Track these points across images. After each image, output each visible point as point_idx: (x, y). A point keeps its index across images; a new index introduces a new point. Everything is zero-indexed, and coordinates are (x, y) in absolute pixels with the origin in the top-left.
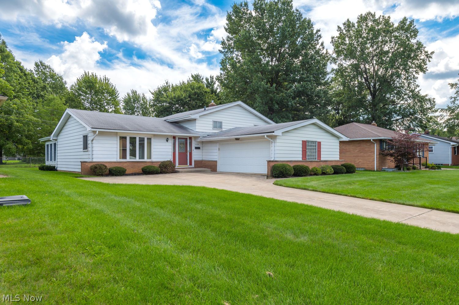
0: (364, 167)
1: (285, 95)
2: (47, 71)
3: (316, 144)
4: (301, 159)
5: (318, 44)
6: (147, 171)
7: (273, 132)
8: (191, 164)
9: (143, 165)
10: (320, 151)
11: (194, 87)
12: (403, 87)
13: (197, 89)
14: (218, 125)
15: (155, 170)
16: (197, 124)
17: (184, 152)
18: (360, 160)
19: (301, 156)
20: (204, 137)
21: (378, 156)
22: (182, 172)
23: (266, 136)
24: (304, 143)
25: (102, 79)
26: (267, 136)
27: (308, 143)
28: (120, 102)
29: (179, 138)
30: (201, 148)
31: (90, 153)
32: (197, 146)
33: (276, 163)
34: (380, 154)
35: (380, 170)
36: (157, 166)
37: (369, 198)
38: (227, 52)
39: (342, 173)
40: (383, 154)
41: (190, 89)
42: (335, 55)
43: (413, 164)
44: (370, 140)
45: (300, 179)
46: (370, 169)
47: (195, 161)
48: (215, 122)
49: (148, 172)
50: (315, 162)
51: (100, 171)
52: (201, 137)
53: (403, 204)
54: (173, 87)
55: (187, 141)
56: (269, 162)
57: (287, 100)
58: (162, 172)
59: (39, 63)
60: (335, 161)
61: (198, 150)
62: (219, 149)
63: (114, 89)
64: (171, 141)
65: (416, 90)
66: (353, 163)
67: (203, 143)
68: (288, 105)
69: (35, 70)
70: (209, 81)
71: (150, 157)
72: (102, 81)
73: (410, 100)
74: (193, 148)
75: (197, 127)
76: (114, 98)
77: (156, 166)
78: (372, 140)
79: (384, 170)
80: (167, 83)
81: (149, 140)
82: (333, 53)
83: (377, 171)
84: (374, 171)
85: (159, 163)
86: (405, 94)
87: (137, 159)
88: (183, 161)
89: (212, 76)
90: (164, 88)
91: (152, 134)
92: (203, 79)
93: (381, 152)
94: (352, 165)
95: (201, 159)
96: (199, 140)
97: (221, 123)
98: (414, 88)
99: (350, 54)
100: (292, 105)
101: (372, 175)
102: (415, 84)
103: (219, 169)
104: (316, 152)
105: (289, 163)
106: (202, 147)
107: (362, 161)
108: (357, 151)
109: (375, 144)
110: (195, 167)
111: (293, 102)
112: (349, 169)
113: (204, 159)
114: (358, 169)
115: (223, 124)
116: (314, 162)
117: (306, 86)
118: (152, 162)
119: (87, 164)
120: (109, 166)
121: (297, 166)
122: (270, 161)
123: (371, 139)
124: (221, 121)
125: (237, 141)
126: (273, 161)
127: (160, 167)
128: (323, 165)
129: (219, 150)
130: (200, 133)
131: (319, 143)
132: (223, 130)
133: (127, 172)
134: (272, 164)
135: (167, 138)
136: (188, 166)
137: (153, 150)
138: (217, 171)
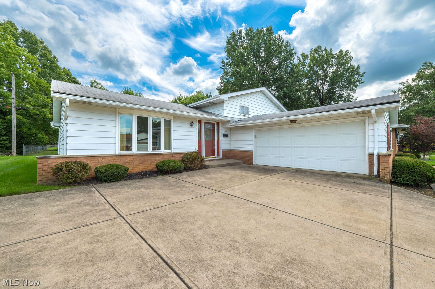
2: (99, 87)
4: (387, 150)
6: (165, 169)
8: (218, 155)
9: (158, 160)
14: (244, 110)
15: (176, 166)
16: (225, 108)
17: (211, 140)
19: (387, 145)
20: (235, 122)
22: (212, 167)
23: (374, 111)
24: (388, 127)
25: (137, 93)
29: (206, 123)
30: (229, 136)
32: (225, 133)
36: (178, 159)
47: (223, 151)
48: (242, 107)
49: (166, 171)
52: (231, 122)
54: (185, 97)
55: (214, 127)
58: (186, 169)
59: (94, 81)
61: (225, 138)
62: (255, 136)
64: (196, 126)
67: (230, 129)
71: (168, 146)
72: (136, 94)
74: (221, 135)
75: (225, 111)
77: (177, 159)
80: (181, 95)
81: (168, 123)
85: (182, 155)
87: (150, 151)
88: (210, 151)
90: (179, 98)
91: (172, 115)
95: (229, 148)
96: (229, 126)
97: (247, 109)
103: (257, 160)
106: (230, 134)
110: (224, 158)
113: (232, 148)
115: (249, 110)
118: (172, 154)
124: (247, 106)
127: (183, 161)
129: (255, 138)
132: (250, 116)
135: (192, 122)
136: (216, 157)
137: (173, 137)
138: (252, 164)
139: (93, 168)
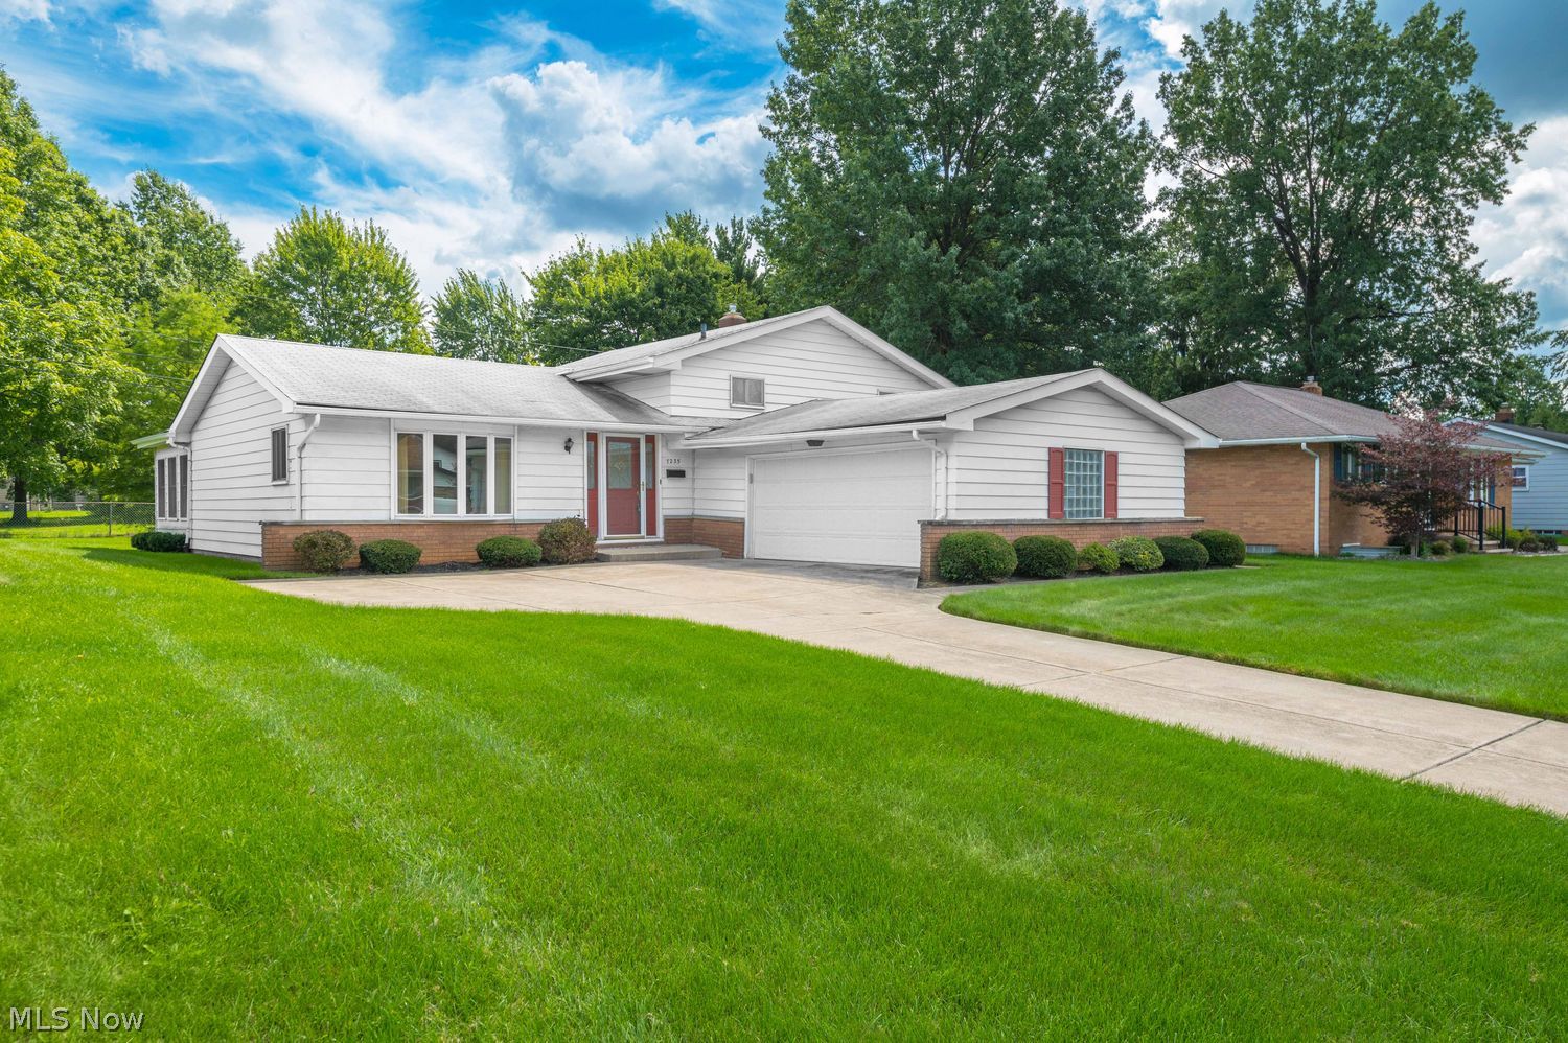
0: (1275, 542)
1: (990, 285)
2: (174, 206)
3: (1099, 459)
4: (1043, 516)
5: (1111, 102)
6: (496, 556)
7: (943, 418)
8: (652, 531)
9: (481, 536)
10: (1116, 486)
11: (674, 258)
12: (1418, 253)
13: (684, 263)
14: (747, 392)
15: (522, 552)
16: (673, 390)
17: (630, 487)
18: (1261, 518)
19: (1044, 503)
20: (698, 435)
21: (1326, 504)
22: (618, 560)
23: (915, 434)
24: (1057, 457)
26: (920, 432)
27: (1071, 457)
28: (422, 312)
29: (609, 439)
30: (689, 474)
31: (295, 490)
32: (674, 467)
33: (953, 530)
34: (1333, 495)
35: (1333, 553)
36: (529, 538)
37: (1294, 670)
38: (788, 133)
39: (1195, 566)
40: (1344, 497)
41: (658, 265)
42: (1170, 143)
43: (1456, 532)
44: (1299, 445)
45: (1039, 587)
46: (1299, 551)
47: (668, 521)
48: (738, 382)
49: (502, 560)
50: (1097, 528)
51: (327, 555)
52: (686, 435)
53: (1428, 695)
54: (601, 257)
55: (638, 448)
56: (927, 525)
57: (1000, 302)
58: (547, 561)
59: (149, 180)
60: (1170, 522)
61: (676, 483)
62: (751, 477)
63: (403, 266)
64: (581, 451)
65: (1467, 265)
66: (1232, 530)
67: (694, 454)
68: (1003, 318)
69: (134, 202)
70: (729, 235)
71: (505, 504)
72: (360, 239)
73: (1444, 300)
74: (661, 473)
75: (674, 400)
76: (401, 298)
77: (527, 537)
78: (1304, 446)
79: (1349, 555)
80: (582, 247)
81: (504, 444)
82: (1167, 133)
83: (1323, 556)
84: (1311, 556)
85: (541, 528)
86: (1426, 280)
87: (461, 514)
88: (624, 521)
89: (737, 220)
90: (573, 262)
91: (514, 426)
92: (705, 230)
93: (1339, 490)
94: (1231, 537)
95: (687, 513)
96: (682, 444)
97: (759, 385)
98: (1457, 258)
99: (1228, 136)
100: (1017, 320)
101: (1303, 573)
102: (1463, 241)
103: (755, 546)
104: (1099, 489)
105: (999, 532)
106: (694, 469)
107: (1266, 520)
108: (1248, 484)
109: (1317, 462)
110: (667, 542)
111: (1020, 310)
112: (1221, 553)
113: (697, 512)
114: (1254, 550)
115: (767, 389)
116: (1091, 528)
117: (1068, 251)
118: (514, 524)
119: (282, 531)
120: (359, 539)
121: (1031, 540)
122: (931, 523)
123: (1303, 441)
124: (760, 377)
125: (815, 451)
126: (940, 524)
127: (541, 542)
128: (1126, 536)
129: (751, 481)
130: (685, 422)
131: (1112, 457)
132: (768, 408)
133: (424, 559)
134: (941, 533)
135: (569, 440)
136: (643, 538)
137: (517, 481)
138: (743, 557)
139: (358, 544)
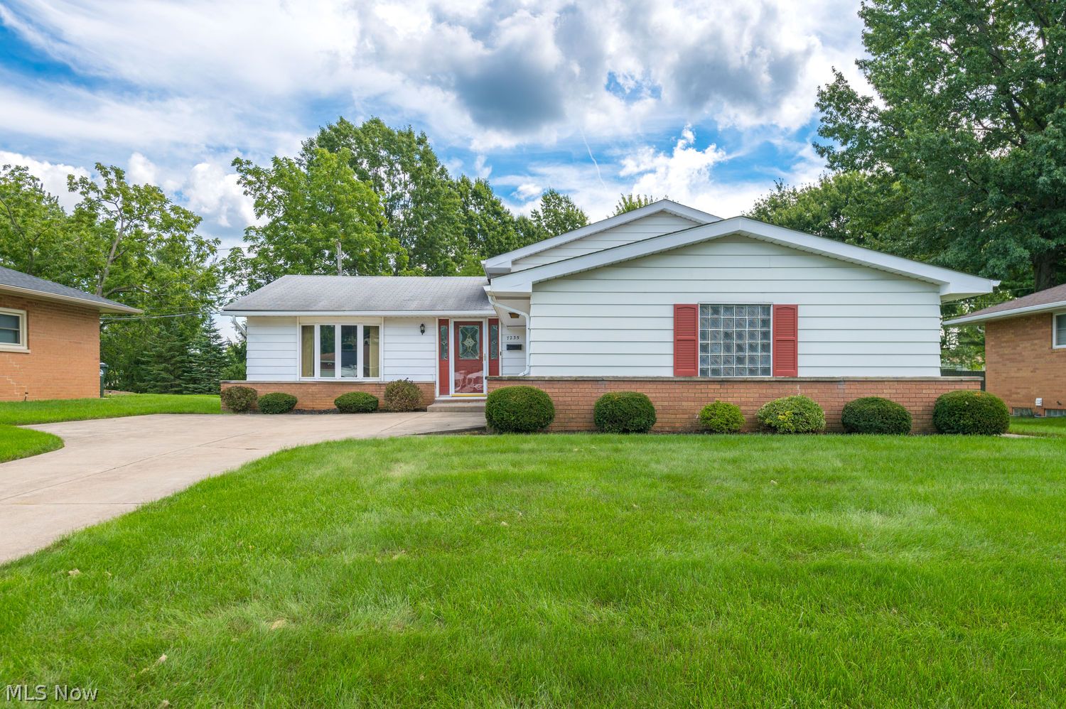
3: (764, 313)
4: (668, 373)
10: (794, 342)
17: (476, 358)
19: (669, 361)
24: (689, 314)
32: (513, 342)
55: (481, 330)
61: (515, 354)
64: (433, 332)
74: (502, 347)
81: (371, 332)
87: (339, 378)
91: (381, 317)
104: (765, 345)
116: (749, 386)
135: (422, 325)
136: (484, 396)
137: (383, 355)
